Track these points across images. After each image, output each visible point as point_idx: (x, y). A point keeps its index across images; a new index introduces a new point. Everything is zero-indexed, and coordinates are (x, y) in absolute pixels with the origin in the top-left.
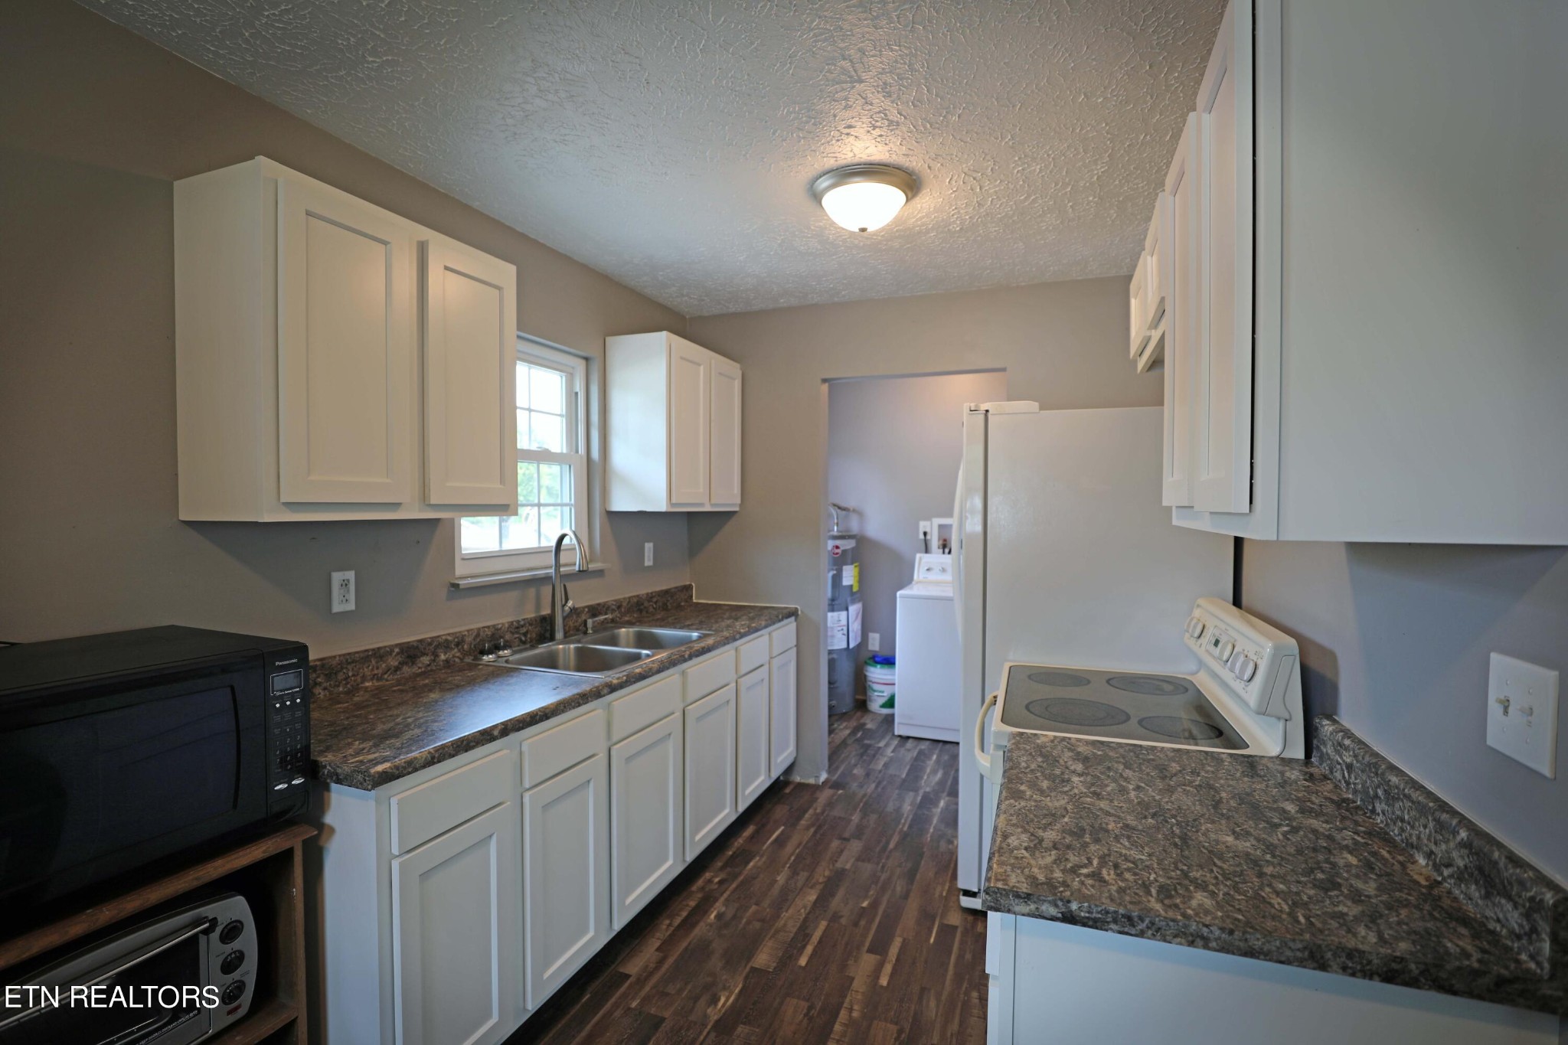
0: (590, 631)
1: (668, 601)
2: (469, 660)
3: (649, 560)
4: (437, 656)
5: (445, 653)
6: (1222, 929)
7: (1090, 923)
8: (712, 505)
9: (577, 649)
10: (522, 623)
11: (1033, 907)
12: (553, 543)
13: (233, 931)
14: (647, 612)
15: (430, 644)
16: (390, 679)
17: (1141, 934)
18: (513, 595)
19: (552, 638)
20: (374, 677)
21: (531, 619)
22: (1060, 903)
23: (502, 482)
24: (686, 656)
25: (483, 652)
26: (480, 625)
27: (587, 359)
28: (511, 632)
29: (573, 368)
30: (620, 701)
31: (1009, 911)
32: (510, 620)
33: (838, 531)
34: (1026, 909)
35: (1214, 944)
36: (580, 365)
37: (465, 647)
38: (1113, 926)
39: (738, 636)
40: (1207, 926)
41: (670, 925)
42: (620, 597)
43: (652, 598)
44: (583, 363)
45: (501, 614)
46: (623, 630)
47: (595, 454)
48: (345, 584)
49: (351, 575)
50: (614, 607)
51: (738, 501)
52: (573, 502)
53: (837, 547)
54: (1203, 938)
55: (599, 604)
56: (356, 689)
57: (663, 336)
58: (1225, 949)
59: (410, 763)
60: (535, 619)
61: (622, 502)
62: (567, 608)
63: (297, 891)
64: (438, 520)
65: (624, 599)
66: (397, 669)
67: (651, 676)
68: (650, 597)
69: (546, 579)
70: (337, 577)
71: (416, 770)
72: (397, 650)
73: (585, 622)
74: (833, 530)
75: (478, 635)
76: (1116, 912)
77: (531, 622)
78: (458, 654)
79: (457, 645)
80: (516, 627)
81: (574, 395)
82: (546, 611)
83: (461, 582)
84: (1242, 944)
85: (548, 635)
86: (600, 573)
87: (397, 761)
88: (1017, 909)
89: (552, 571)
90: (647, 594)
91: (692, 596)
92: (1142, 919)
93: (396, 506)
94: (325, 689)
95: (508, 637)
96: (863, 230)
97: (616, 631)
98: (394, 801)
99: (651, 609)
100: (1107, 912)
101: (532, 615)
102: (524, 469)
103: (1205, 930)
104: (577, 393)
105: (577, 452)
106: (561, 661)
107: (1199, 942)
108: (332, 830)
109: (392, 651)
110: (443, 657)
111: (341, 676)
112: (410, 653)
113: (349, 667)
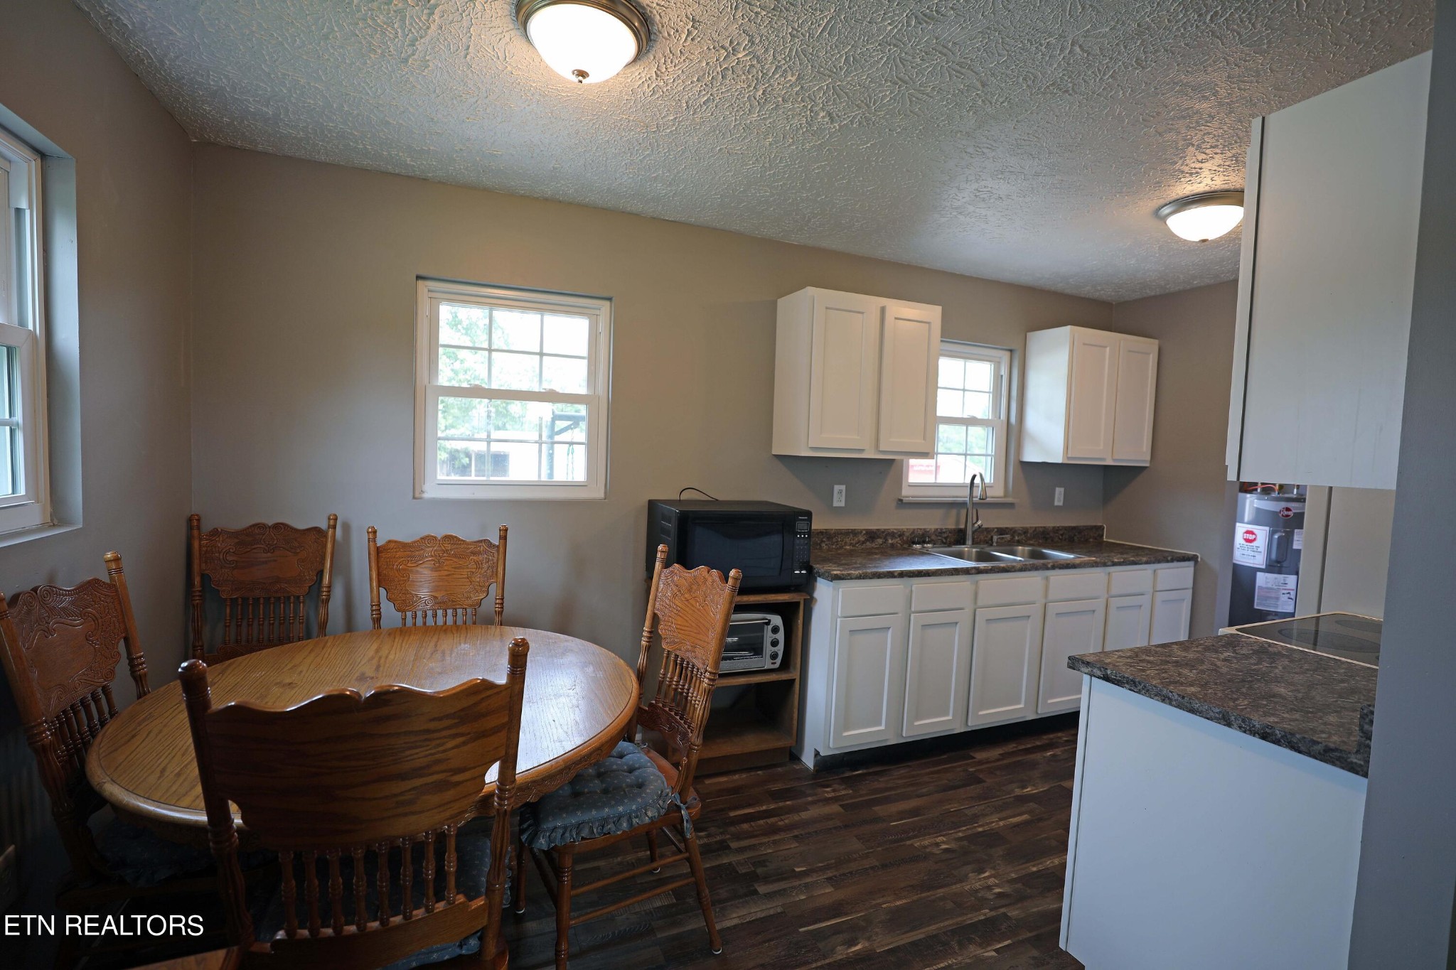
0: (995, 544)
1: (1075, 535)
2: (906, 546)
3: (1059, 501)
4: (887, 540)
5: (892, 540)
6: (1179, 695)
7: (1116, 682)
8: (1114, 460)
9: (977, 552)
10: (944, 530)
11: (1090, 669)
12: (968, 481)
13: (775, 630)
14: (1052, 541)
15: (883, 532)
16: (859, 547)
17: (1139, 692)
18: (940, 512)
19: (964, 543)
20: (851, 544)
21: (951, 529)
22: (1102, 669)
23: (924, 439)
24: (1049, 566)
25: (914, 543)
26: (916, 527)
27: (1011, 351)
28: (936, 535)
29: (1000, 358)
30: (986, 581)
31: (1079, 670)
32: (937, 527)
33: (1297, 493)
34: (1087, 671)
35: (1174, 703)
36: (1006, 356)
37: (905, 538)
38: (1126, 685)
39: (1109, 563)
40: (1172, 692)
41: (1016, 747)
42: (1028, 526)
43: (1057, 530)
44: (1008, 354)
45: (931, 522)
46: (1020, 547)
47: (1013, 420)
48: (840, 492)
49: (843, 487)
50: (1020, 532)
51: (1148, 458)
52: (993, 454)
53: (1288, 509)
54: (1169, 698)
55: (1007, 528)
56: (841, 548)
57: (1066, 330)
58: (1179, 706)
59: (849, 574)
60: (954, 530)
61: (1031, 455)
62: (976, 525)
63: (800, 622)
64: (894, 460)
65: (1031, 527)
66: (863, 543)
67: (1011, 572)
68: (1056, 530)
69: (963, 504)
70: (837, 488)
71: (851, 579)
72: (864, 532)
73: (992, 537)
74: (1293, 493)
75: (913, 532)
76: (1128, 678)
77: (951, 531)
78: (900, 542)
79: (900, 536)
80: (939, 533)
81: (1000, 377)
82: (962, 526)
83: (904, 499)
84: (1188, 705)
85: (962, 541)
86: (1011, 505)
87: (843, 572)
88: (1082, 669)
89: (968, 499)
90: (1054, 527)
91: (1103, 535)
92: (1140, 683)
93: (861, 451)
94: (826, 545)
95: (933, 537)
96: (1204, 241)
97: (1015, 548)
98: (840, 590)
99: (1056, 539)
100: (1124, 677)
101: (953, 527)
102: (944, 430)
103: (1170, 694)
104: (1002, 376)
105: (1000, 418)
106: (966, 556)
107: (1167, 701)
108: (816, 600)
109: (861, 532)
110: (890, 541)
111: (834, 540)
112: (872, 535)
113: (839, 536)
